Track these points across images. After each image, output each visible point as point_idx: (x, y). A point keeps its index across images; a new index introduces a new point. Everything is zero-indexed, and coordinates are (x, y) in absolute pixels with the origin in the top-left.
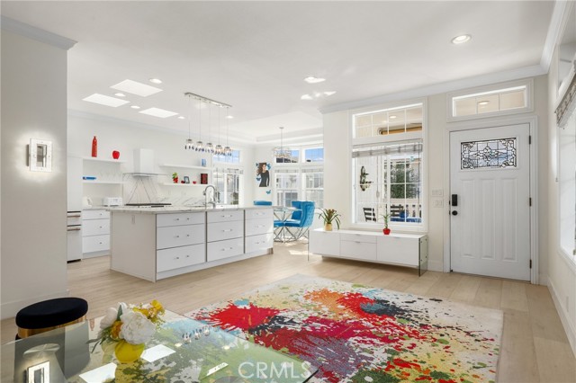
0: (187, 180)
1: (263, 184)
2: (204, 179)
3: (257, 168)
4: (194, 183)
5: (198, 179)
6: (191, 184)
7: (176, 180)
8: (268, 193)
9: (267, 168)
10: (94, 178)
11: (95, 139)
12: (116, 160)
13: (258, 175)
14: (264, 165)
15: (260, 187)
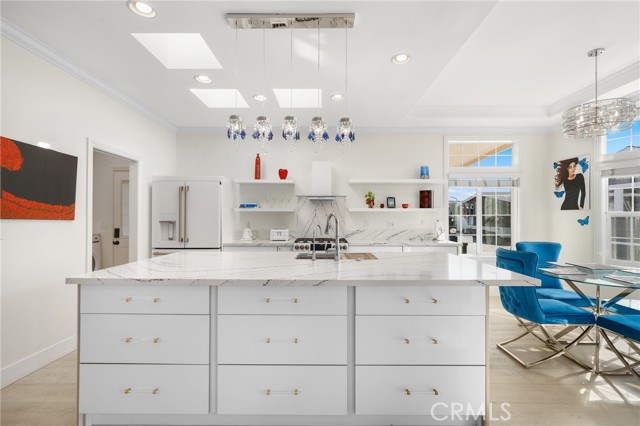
1: (570, 204)
2: (425, 199)
3: (555, 173)
4: (405, 206)
5: (413, 200)
6: (399, 209)
7: (370, 202)
8: (584, 222)
9: (578, 170)
10: (253, 206)
11: (258, 157)
12: (283, 181)
13: (558, 186)
14: (572, 164)
15: (562, 209)
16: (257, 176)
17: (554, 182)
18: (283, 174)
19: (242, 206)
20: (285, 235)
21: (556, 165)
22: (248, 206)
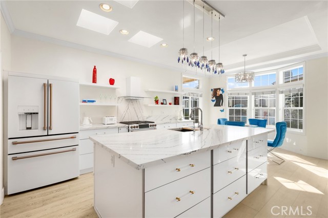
0: (165, 102)
1: (218, 104)
2: (176, 101)
4: (170, 104)
6: (168, 105)
7: (157, 102)
8: (222, 111)
9: (221, 92)
10: (93, 101)
11: (95, 68)
12: (112, 86)
13: (213, 98)
14: (218, 90)
15: (215, 106)
16: (94, 81)
17: (211, 96)
18: (112, 82)
19: (84, 101)
20: (115, 120)
21: (212, 90)
22: (89, 101)
